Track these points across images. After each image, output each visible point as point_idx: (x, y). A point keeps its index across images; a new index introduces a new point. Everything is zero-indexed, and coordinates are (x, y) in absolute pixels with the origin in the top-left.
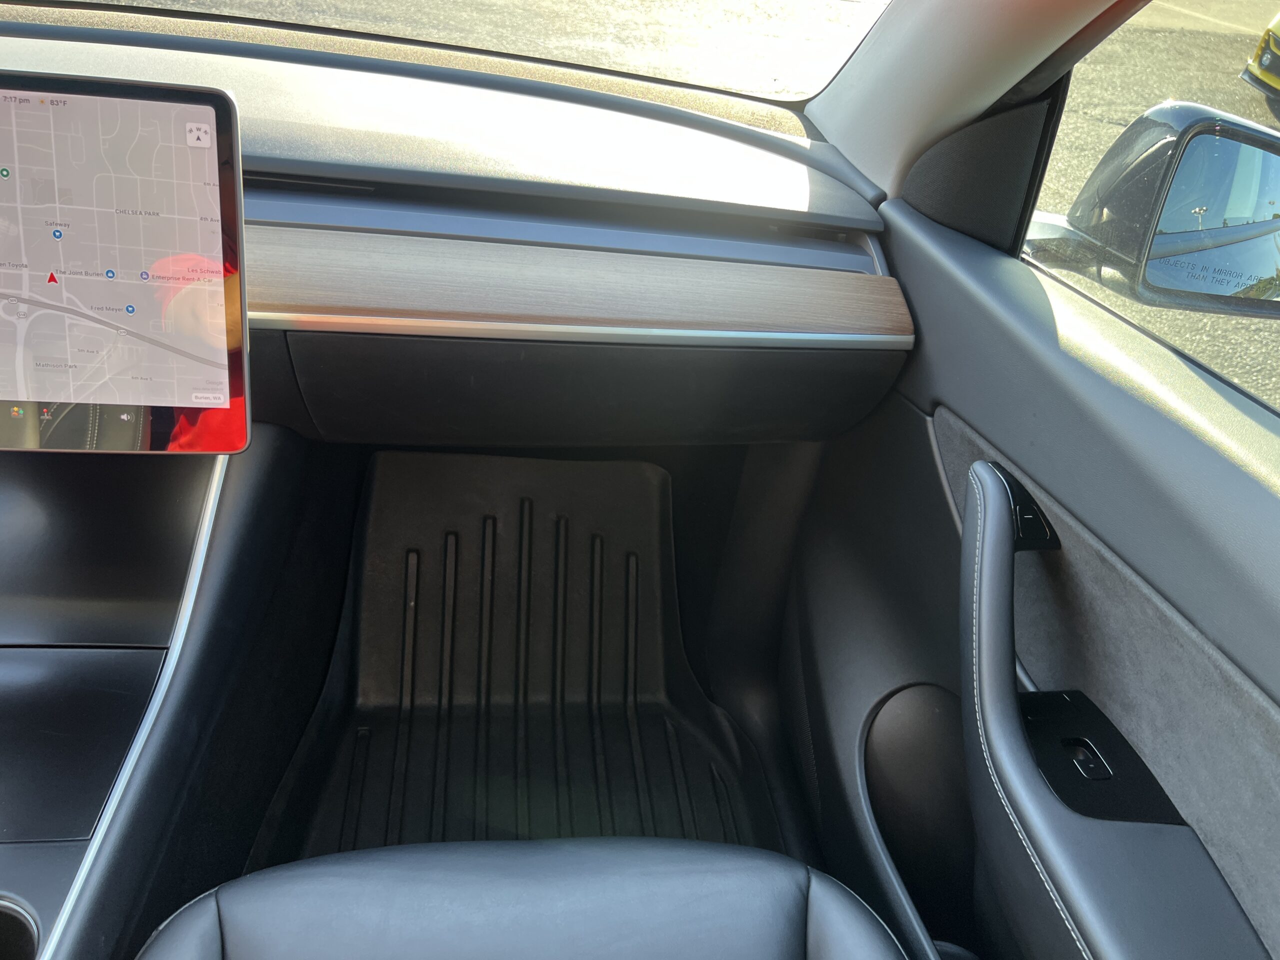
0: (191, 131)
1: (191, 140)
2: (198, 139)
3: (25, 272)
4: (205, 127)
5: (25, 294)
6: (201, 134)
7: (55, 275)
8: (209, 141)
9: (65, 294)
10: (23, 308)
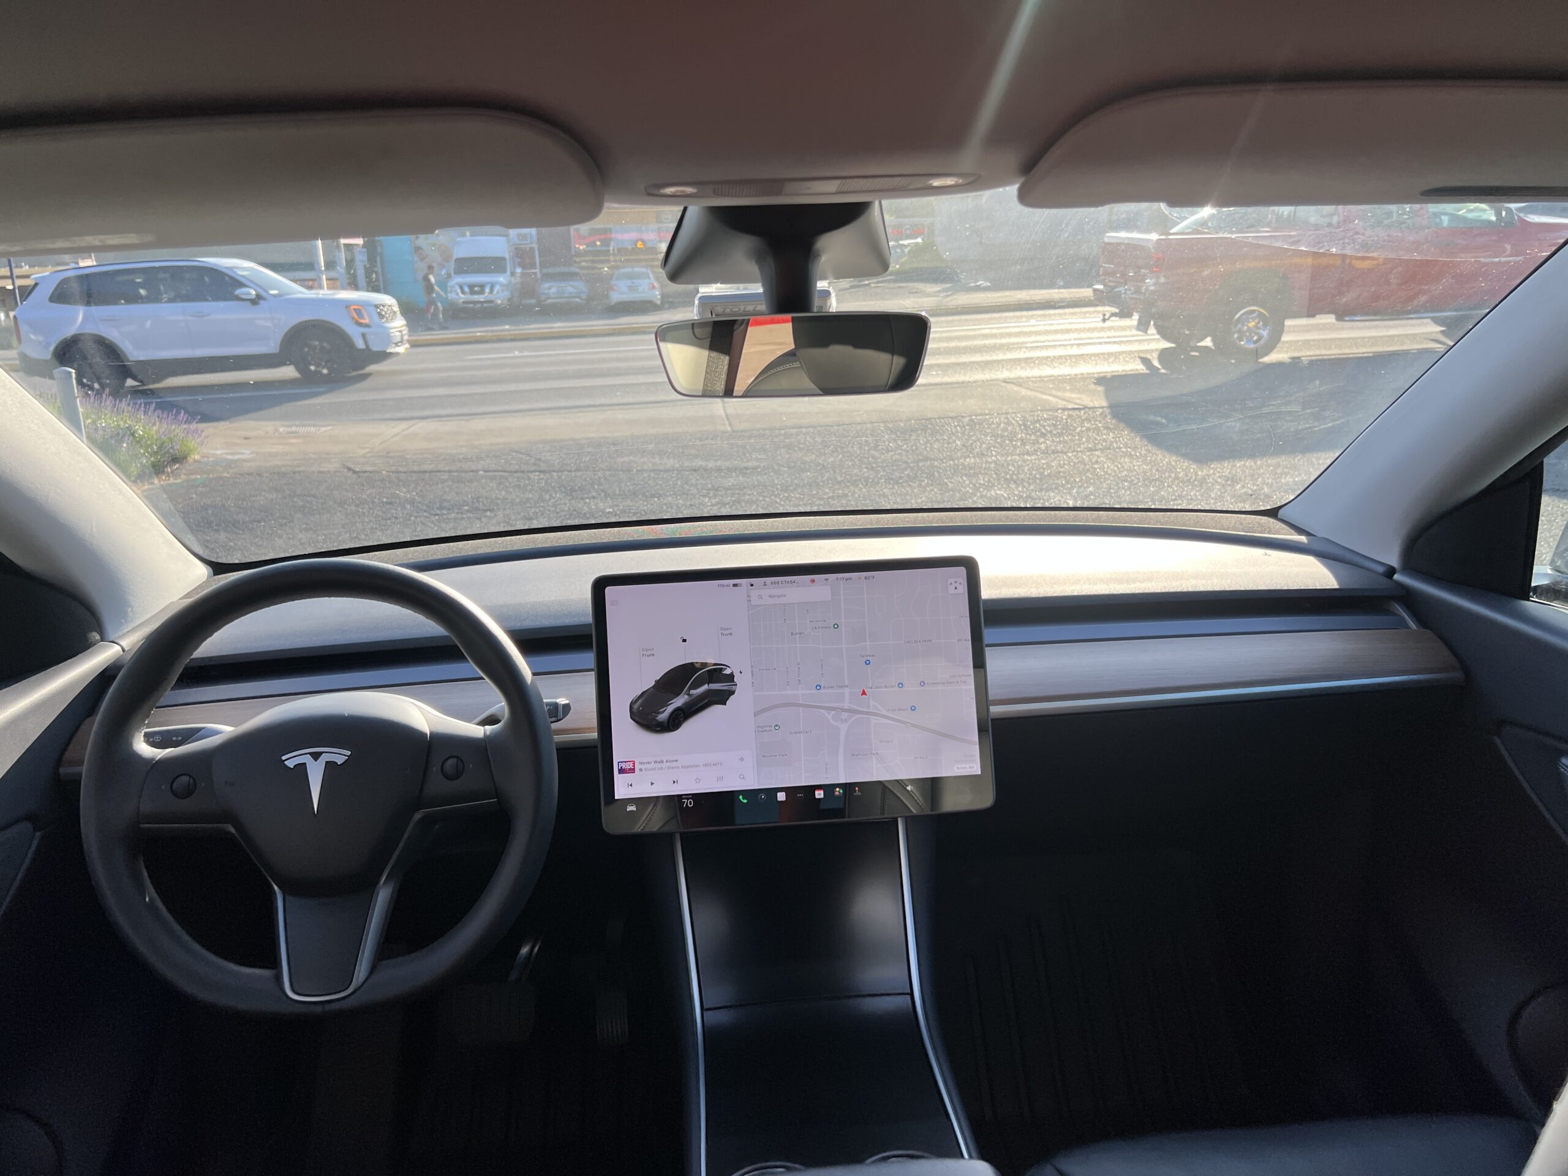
0: (951, 584)
1: (951, 589)
2: (956, 588)
3: (847, 691)
4: (960, 580)
5: (846, 706)
6: (957, 585)
7: (866, 691)
8: (963, 589)
9: (872, 703)
10: (845, 715)
